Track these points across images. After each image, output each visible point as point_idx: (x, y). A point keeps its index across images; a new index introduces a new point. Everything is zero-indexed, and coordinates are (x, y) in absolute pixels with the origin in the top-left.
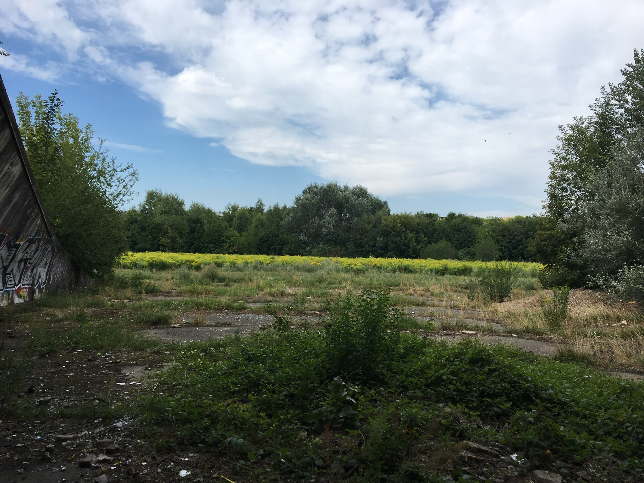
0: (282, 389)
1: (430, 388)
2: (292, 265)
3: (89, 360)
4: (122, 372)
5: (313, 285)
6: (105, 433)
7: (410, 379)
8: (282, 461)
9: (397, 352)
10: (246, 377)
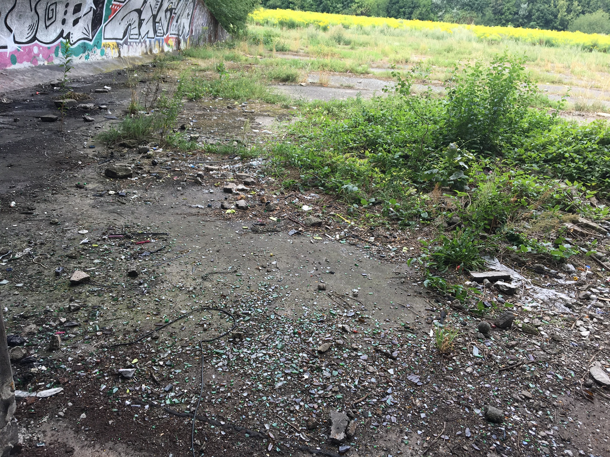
0: (398, 149)
1: (548, 164)
2: (421, 31)
3: (228, 107)
4: (256, 121)
5: (440, 54)
6: (243, 169)
7: (529, 153)
8: (390, 210)
9: (521, 126)
10: (365, 136)
